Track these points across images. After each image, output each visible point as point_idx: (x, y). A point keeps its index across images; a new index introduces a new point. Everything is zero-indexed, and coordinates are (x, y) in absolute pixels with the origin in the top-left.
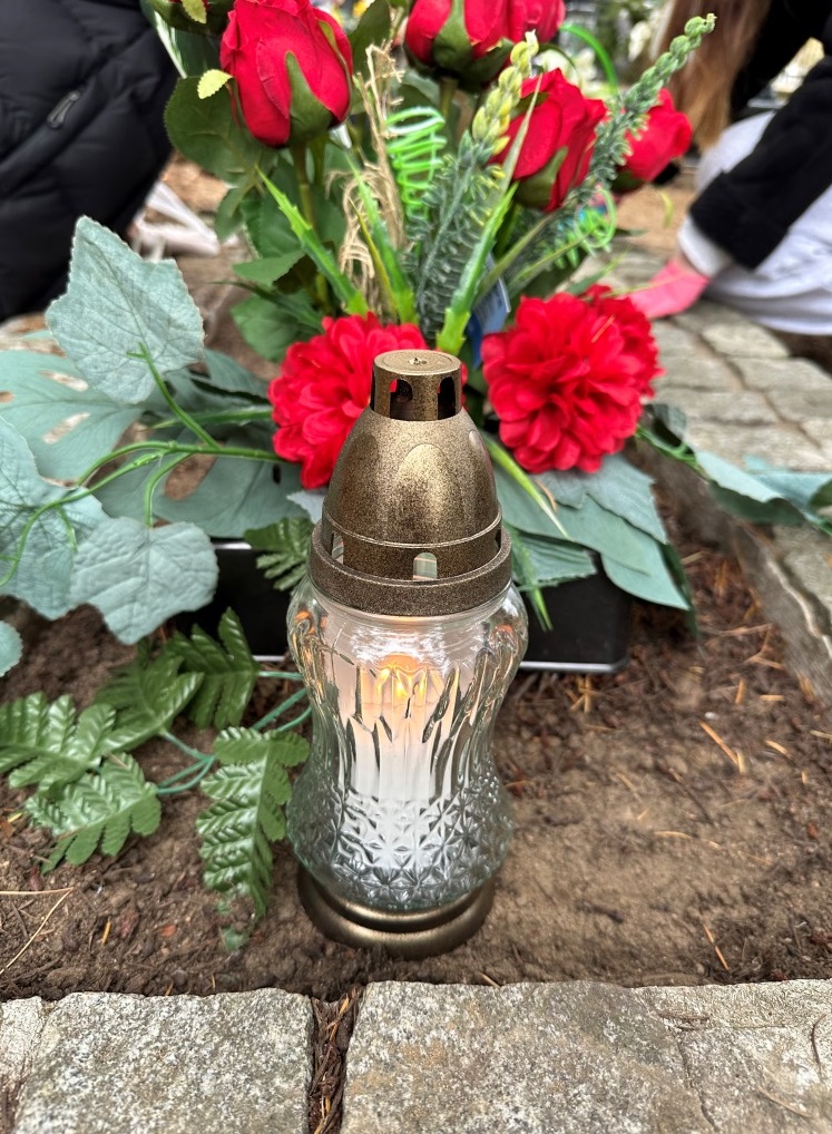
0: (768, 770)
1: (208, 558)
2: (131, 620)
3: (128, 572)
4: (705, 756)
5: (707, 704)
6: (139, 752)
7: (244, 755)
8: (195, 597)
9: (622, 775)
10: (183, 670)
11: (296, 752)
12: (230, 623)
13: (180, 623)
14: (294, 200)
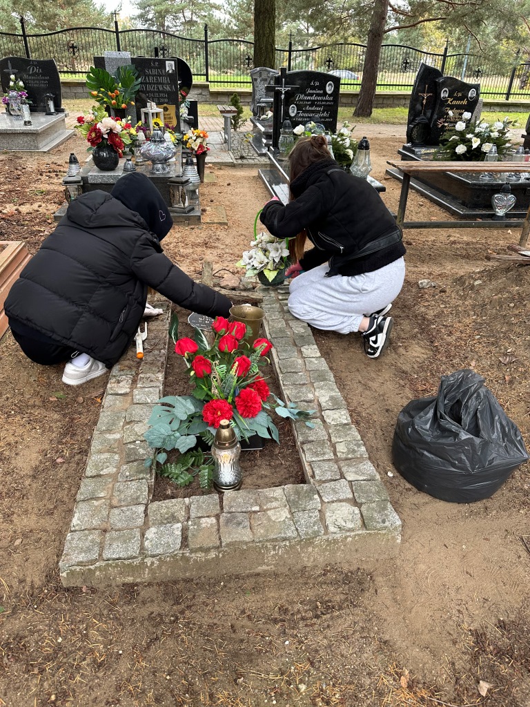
0: (288, 463)
1: (195, 439)
2: (183, 450)
3: (184, 443)
4: (277, 462)
5: (279, 453)
6: (187, 470)
7: (204, 469)
8: (193, 445)
9: (264, 466)
10: (192, 457)
11: (212, 467)
12: (199, 449)
13: (190, 450)
14: (205, 386)
